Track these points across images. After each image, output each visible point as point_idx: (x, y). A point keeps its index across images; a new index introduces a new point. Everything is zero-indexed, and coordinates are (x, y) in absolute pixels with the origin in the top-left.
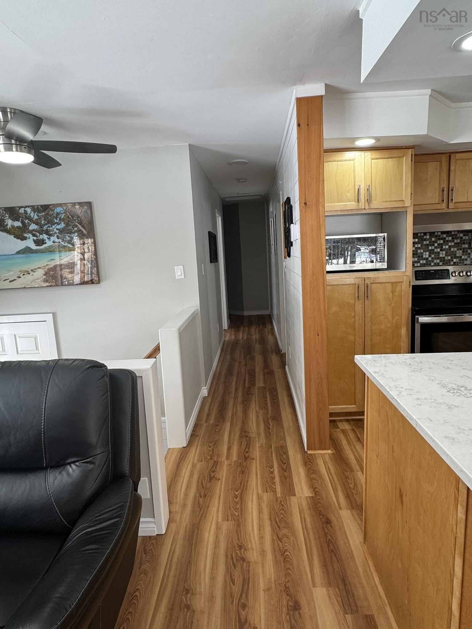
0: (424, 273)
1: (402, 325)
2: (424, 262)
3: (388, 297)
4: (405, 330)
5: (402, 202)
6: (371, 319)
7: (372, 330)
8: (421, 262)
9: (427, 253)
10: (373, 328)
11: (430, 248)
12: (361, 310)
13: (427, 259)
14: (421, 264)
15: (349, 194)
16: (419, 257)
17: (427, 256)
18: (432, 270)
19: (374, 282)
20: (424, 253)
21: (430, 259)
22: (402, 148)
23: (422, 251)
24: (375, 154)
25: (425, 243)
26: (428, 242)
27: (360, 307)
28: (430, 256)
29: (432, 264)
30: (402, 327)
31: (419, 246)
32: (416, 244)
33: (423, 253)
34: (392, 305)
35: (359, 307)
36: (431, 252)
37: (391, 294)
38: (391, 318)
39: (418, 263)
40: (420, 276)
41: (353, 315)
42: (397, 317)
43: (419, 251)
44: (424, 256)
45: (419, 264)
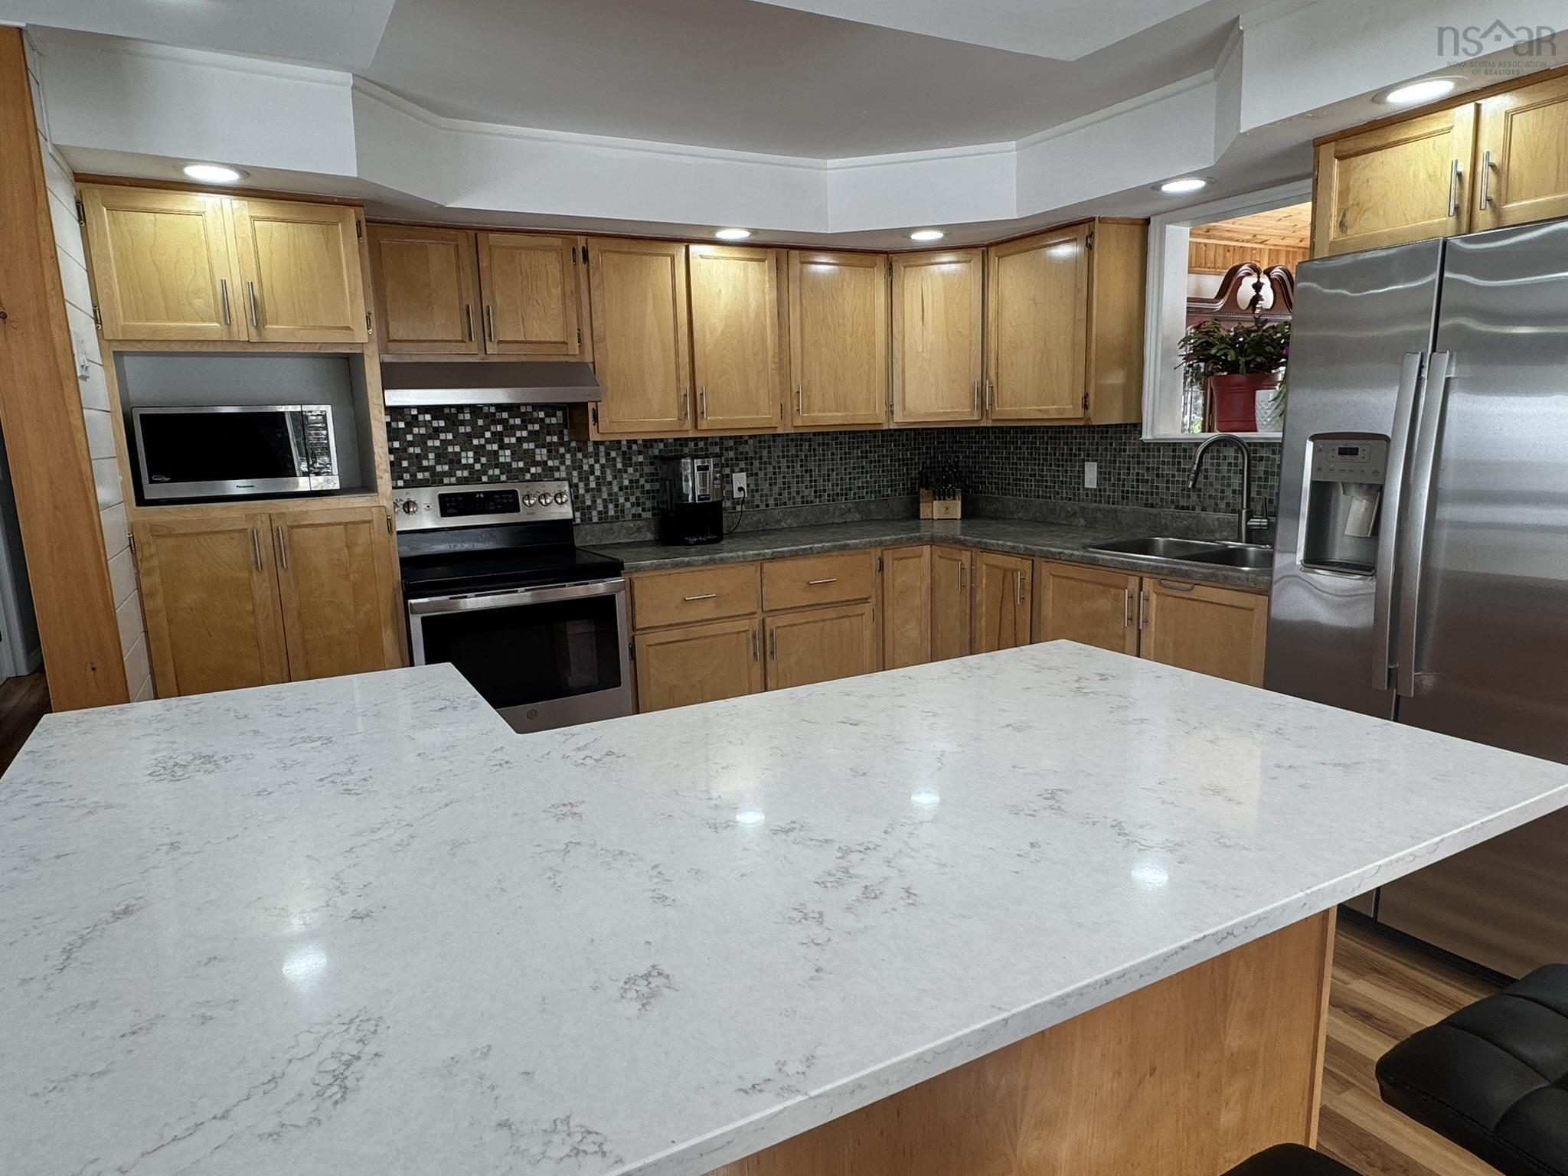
0: (460, 499)
1: (382, 622)
2: (466, 473)
3: (339, 560)
4: (391, 635)
5: (347, 331)
6: (300, 614)
7: (305, 641)
8: (459, 473)
9: (471, 454)
10: (307, 637)
11: (475, 442)
12: (269, 593)
13: (471, 467)
14: (457, 478)
15: (201, 301)
16: (451, 462)
17: (471, 461)
18: (479, 493)
19: (296, 524)
20: (463, 454)
21: (478, 467)
22: (330, 200)
23: (457, 449)
24: (258, 208)
25: (462, 430)
26: (469, 429)
27: (267, 587)
28: (477, 460)
29: (485, 479)
30: (383, 630)
31: (450, 436)
32: (442, 432)
33: (460, 453)
34: (352, 578)
35: (262, 587)
36: (479, 451)
37: (346, 551)
38: (351, 609)
39: (452, 476)
40: (451, 507)
41: (249, 608)
42: (368, 606)
43: (450, 449)
44: (464, 461)
45: (453, 480)
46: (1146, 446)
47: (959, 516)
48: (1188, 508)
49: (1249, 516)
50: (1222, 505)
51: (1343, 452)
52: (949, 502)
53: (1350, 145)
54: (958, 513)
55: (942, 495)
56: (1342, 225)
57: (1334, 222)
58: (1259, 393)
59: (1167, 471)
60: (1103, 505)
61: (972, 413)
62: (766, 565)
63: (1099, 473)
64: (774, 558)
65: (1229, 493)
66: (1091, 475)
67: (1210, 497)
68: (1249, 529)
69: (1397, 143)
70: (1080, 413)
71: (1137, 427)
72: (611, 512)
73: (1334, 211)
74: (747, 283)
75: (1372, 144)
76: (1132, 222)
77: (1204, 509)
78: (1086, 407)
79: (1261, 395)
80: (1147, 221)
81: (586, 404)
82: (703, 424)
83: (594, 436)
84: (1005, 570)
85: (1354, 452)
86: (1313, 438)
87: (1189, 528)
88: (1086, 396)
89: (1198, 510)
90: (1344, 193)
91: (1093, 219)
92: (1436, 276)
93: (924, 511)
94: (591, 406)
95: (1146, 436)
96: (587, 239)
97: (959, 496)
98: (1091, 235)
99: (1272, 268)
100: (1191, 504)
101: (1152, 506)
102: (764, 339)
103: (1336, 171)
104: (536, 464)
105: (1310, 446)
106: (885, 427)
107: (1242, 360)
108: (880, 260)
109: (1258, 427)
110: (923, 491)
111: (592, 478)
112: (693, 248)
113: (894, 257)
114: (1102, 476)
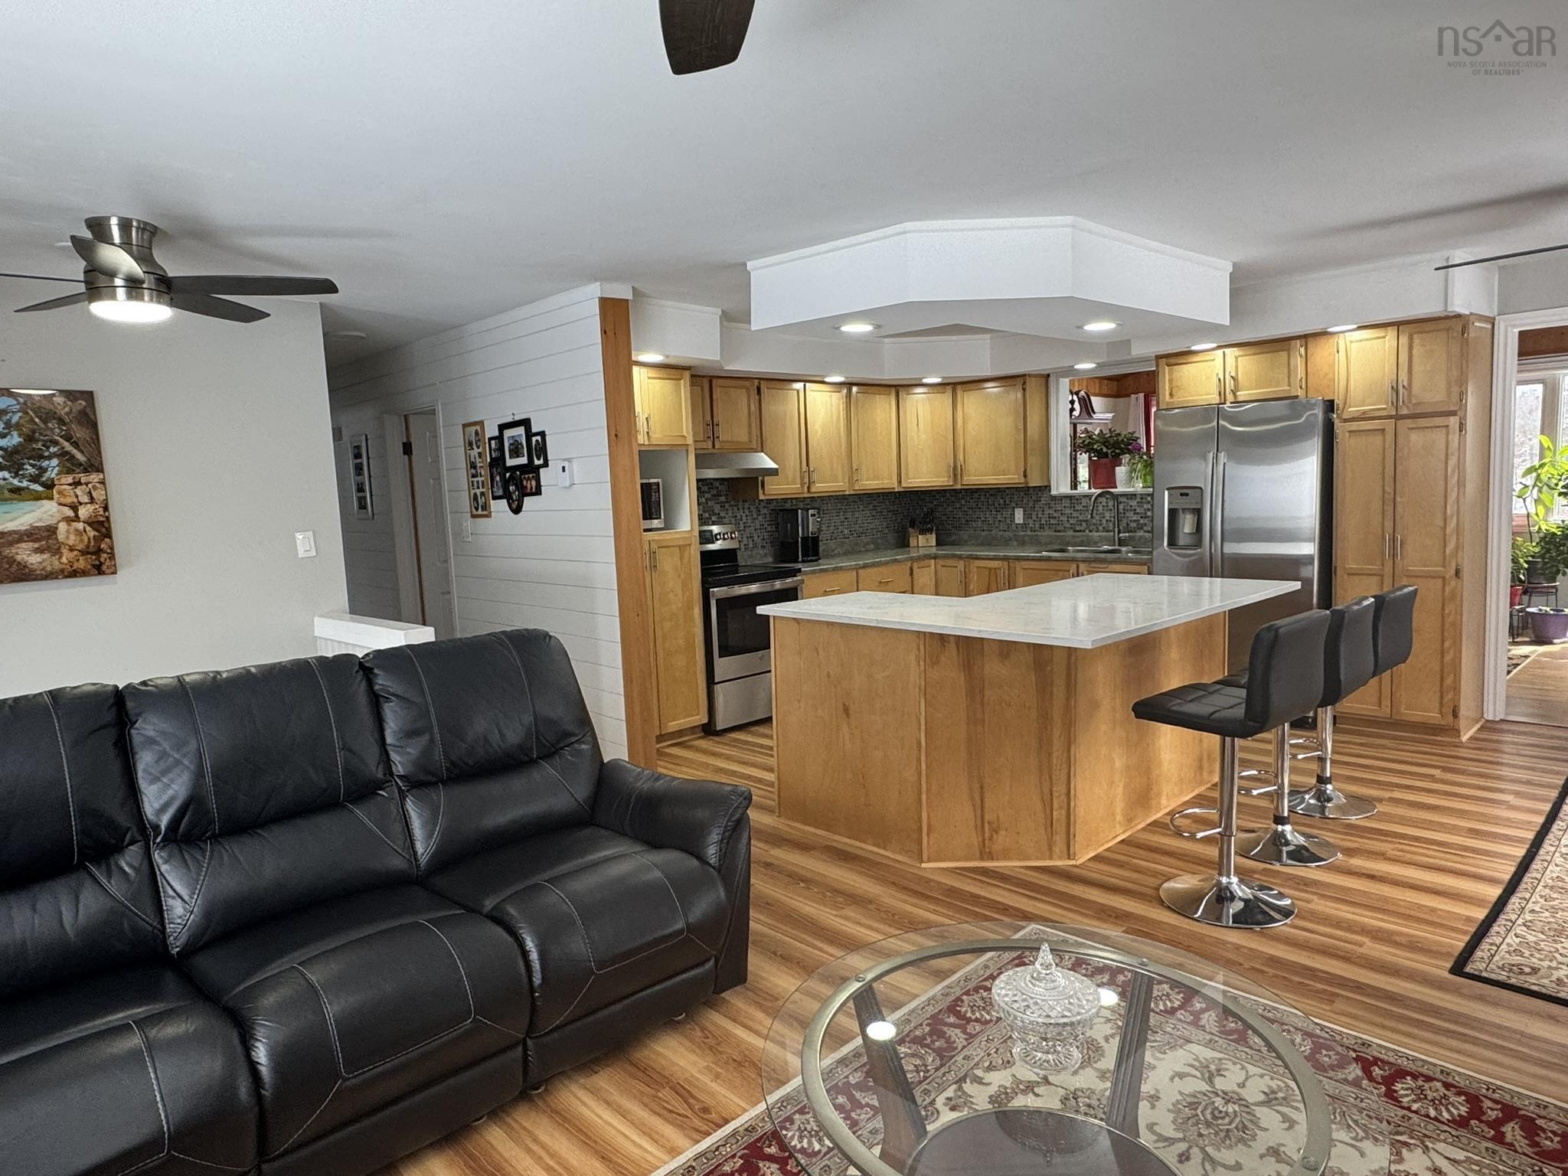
0: (705, 534)
1: (694, 603)
3: (676, 566)
4: (698, 610)
5: (684, 438)
6: (660, 598)
7: (661, 613)
10: (662, 610)
19: (660, 546)
30: (694, 607)
34: (681, 577)
37: (679, 562)
38: (682, 595)
40: (703, 538)
42: (688, 593)
46: (1054, 498)
47: (934, 544)
48: (1080, 531)
49: (1119, 533)
50: (1101, 528)
51: (1182, 495)
52: (928, 536)
53: (1172, 360)
54: (934, 543)
55: (923, 532)
56: (1171, 395)
57: (1167, 393)
58: (1117, 468)
59: (1068, 511)
60: (1029, 533)
61: (949, 481)
62: (860, 571)
63: (1024, 514)
64: (865, 566)
65: (1104, 521)
66: (1019, 516)
67: (1094, 524)
68: (1119, 539)
69: (1192, 363)
70: (1022, 480)
71: (1048, 488)
72: (751, 545)
73: (1167, 388)
74: (832, 405)
75: (1181, 362)
76: (1041, 376)
77: (1090, 531)
78: (1025, 476)
79: (1118, 469)
80: (1049, 375)
81: (757, 478)
82: (813, 490)
83: (762, 497)
84: (990, 569)
85: (1187, 495)
86: (1168, 489)
87: (1082, 541)
88: (1025, 470)
89: (1087, 531)
90: (1171, 381)
91: (1025, 375)
92: (1215, 423)
93: (913, 542)
94: (760, 478)
95: (1054, 492)
96: (759, 383)
97: (934, 533)
98: (1024, 383)
99: (1080, 391)
100: (1081, 528)
101: (1059, 531)
102: (840, 437)
103: (1167, 371)
104: (715, 514)
105: (1166, 492)
106: (896, 490)
107: (1109, 451)
108: (893, 390)
109: (1117, 484)
110: (911, 530)
111: (741, 523)
112: (807, 385)
113: (901, 389)
114: (1027, 516)
